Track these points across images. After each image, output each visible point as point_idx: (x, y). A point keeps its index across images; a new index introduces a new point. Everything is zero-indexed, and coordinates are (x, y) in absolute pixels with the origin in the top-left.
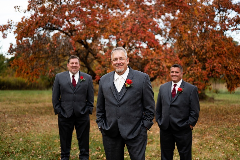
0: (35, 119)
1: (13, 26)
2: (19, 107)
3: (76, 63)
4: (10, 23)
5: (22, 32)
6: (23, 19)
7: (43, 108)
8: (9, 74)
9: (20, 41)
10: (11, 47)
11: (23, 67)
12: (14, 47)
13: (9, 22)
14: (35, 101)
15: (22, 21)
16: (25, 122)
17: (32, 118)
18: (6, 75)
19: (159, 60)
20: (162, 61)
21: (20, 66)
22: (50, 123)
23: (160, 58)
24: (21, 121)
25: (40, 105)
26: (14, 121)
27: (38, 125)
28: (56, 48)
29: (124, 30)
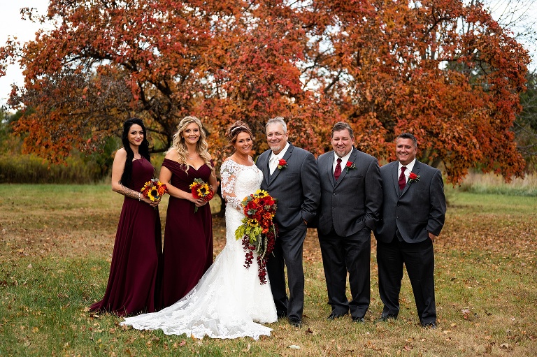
0: (61, 237)
1: (18, 50)
2: (32, 215)
4: (12, 43)
5: (36, 64)
6: (38, 35)
7: (80, 218)
8: (12, 149)
9: (32, 81)
10: (14, 93)
11: (39, 133)
12: (19, 94)
13: (10, 42)
14: (65, 205)
15: (37, 39)
16: (41, 241)
17: (55, 234)
18: (6, 151)
19: (300, 120)
20: (305, 123)
21: (31, 132)
22: (89, 243)
23: (302, 117)
24: (33, 239)
25: (76, 213)
26: (18, 238)
27: (65, 246)
28: (100, 95)
29: (233, 60)
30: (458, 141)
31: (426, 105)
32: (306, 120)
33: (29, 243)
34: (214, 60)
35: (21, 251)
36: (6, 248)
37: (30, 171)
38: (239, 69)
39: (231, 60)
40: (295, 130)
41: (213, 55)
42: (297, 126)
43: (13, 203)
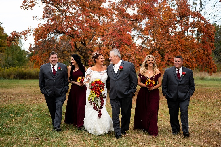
1: (32, 31)
2: (37, 90)
3: (55, 58)
4: (30, 29)
5: (38, 36)
6: (39, 25)
8: (30, 66)
9: (37, 42)
10: (31, 46)
11: (39, 61)
12: (33, 47)
13: (29, 28)
15: (39, 27)
16: (40, 98)
18: (28, 67)
19: (130, 54)
21: (37, 60)
23: (131, 53)
24: (38, 98)
26: (33, 98)
28: (60, 47)
29: (107, 34)
30: (187, 61)
31: (176, 48)
32: (132, 54)
33: (36, 99)
34: (100, 33)
35: (33, 101)
36: (29, 101)
37: (37, 75)
38: (109, 37)
39: (106, 34)
40: (128, 58)
41: (100, 32)
42: (129, 57)
43: (31, 86)
